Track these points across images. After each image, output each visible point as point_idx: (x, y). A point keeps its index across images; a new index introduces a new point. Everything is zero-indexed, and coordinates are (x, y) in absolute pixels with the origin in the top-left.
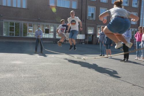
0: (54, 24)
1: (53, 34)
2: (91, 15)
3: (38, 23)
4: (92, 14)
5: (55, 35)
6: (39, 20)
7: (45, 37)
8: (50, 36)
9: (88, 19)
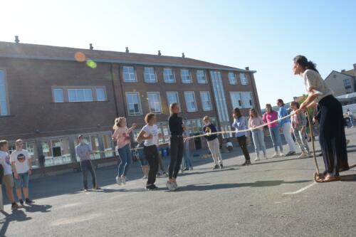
0: (69, 136)
1: (69, 155)
2: (133, 108)
3: (37, 139)
4: (136, 106)
5: (73, 156)
6: (37, 133)
7: (56, 164)
8: (64, 160)
9: (129, 114)
